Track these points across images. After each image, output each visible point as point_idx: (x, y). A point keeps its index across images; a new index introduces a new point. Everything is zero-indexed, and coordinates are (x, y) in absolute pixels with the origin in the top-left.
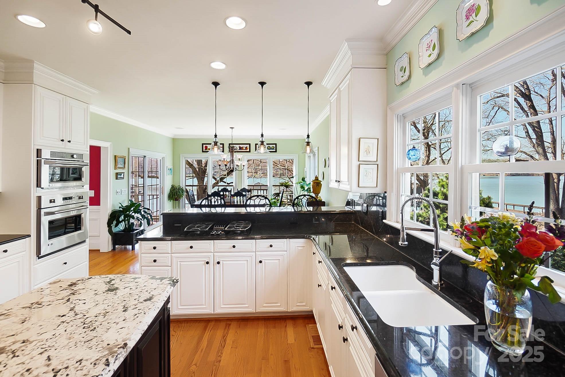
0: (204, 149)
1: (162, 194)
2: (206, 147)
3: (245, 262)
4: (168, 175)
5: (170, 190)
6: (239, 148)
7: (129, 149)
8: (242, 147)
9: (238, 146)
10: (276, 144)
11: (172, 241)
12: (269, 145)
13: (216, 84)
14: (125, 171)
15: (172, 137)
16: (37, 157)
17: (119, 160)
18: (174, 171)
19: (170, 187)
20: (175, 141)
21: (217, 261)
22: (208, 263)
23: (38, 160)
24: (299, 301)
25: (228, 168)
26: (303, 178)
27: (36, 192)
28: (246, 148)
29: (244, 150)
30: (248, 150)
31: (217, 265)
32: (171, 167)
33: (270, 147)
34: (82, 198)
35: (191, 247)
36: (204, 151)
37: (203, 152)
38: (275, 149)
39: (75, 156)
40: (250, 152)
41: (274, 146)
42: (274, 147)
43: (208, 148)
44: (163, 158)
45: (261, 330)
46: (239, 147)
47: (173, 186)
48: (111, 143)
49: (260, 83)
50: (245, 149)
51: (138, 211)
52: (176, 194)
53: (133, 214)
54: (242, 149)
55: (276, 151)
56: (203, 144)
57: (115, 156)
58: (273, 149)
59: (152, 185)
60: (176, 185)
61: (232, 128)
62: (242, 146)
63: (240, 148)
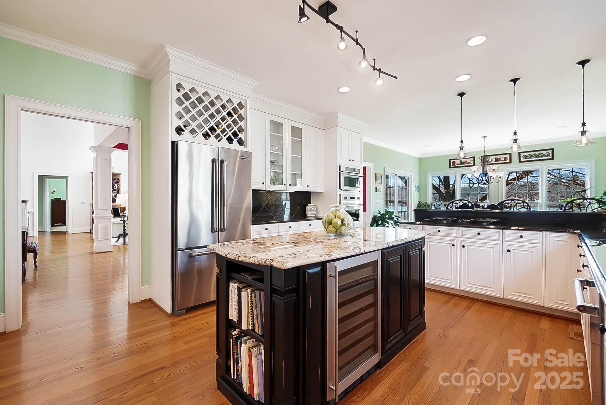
0: (452, 164)
1: (409, 208)
2: (454, 163)
3: (491, 249)
4: (416, 192)
6: (494, 160)
7: (384, 168)
8: (500, 158)
9: (493, 158)
10: (553, 149)
11: (423, 226)
12: (541, 152)
13: (461, 95)
14: (382, 185)
15: (419, 157)
16: (339, 171)
17: (378, 177)
18: (421, 188)
19: (417, 203)
20: (421, 161)
21: (462, 245)
22: (453, 245)
23: (339, 173)
24: (560, 299)
25: (480, 181)
27: (339, 192)
28: (505, 159)
29: (502, 161)
30: (508, 161)
31: (463, 248)
32: (417, 184)
33: (542, 154)
34: (360, 199)
35: (439, 231)
36: (451, 166)
37: (450, 167)
38: (551, 155)
39: (356, 170)
40: (510, 162)
42: (550, 153)
43: (456, 163)
44: (411, 176)
45: (508, 314)
46: (495, 158)
47: (420, 202)
48: (372, 163)
49: (511, 81)
50: (503, 159)
51: (391, 219)
53: (388, 220)
54: (499, 161)
55: (552, 159)
56: (450, 160)
57: (375, 174)
58: (548, 156)
60: (423, 201)
61: (484, 137)
62: (498, 157)
63: (497, 160)
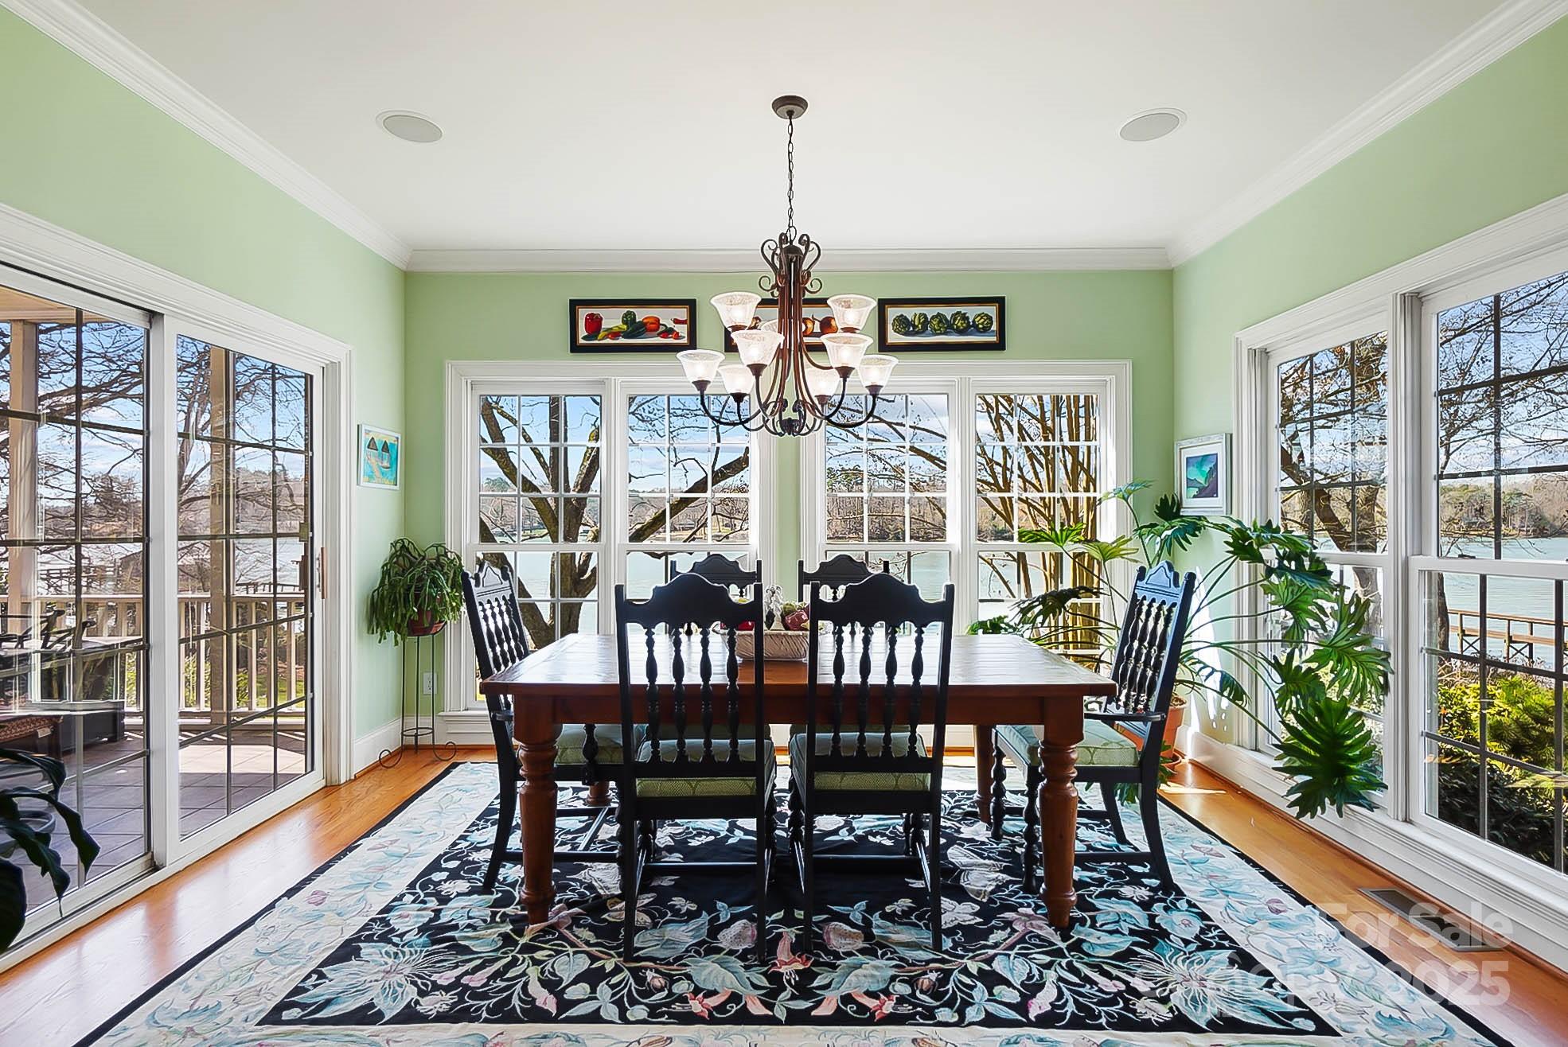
0: (582, 332)
2: (594, 324)
4: (370, 478)
5: (386, 573)
10: (1000, 302)
12: (963, 309)
15: (402, 264)
18: (408, 458)
19: (383, 553)
20: (416, 291)
26: (1164, 501)
32: (387, 432)
33: (964, 317)
36: (581, 341)
37: (576, 348)
38: (994, 327)
41: (992, 310)
42: (991, 319)
43: (604, 324)
47: (403, 546)
50: (817, 329)
52: (417, 597)
55: (1000, 346)
56: (575, 305)
58: (985, 330)
59: (275, 535)
60: (424, 542)
